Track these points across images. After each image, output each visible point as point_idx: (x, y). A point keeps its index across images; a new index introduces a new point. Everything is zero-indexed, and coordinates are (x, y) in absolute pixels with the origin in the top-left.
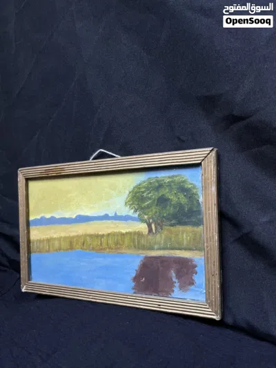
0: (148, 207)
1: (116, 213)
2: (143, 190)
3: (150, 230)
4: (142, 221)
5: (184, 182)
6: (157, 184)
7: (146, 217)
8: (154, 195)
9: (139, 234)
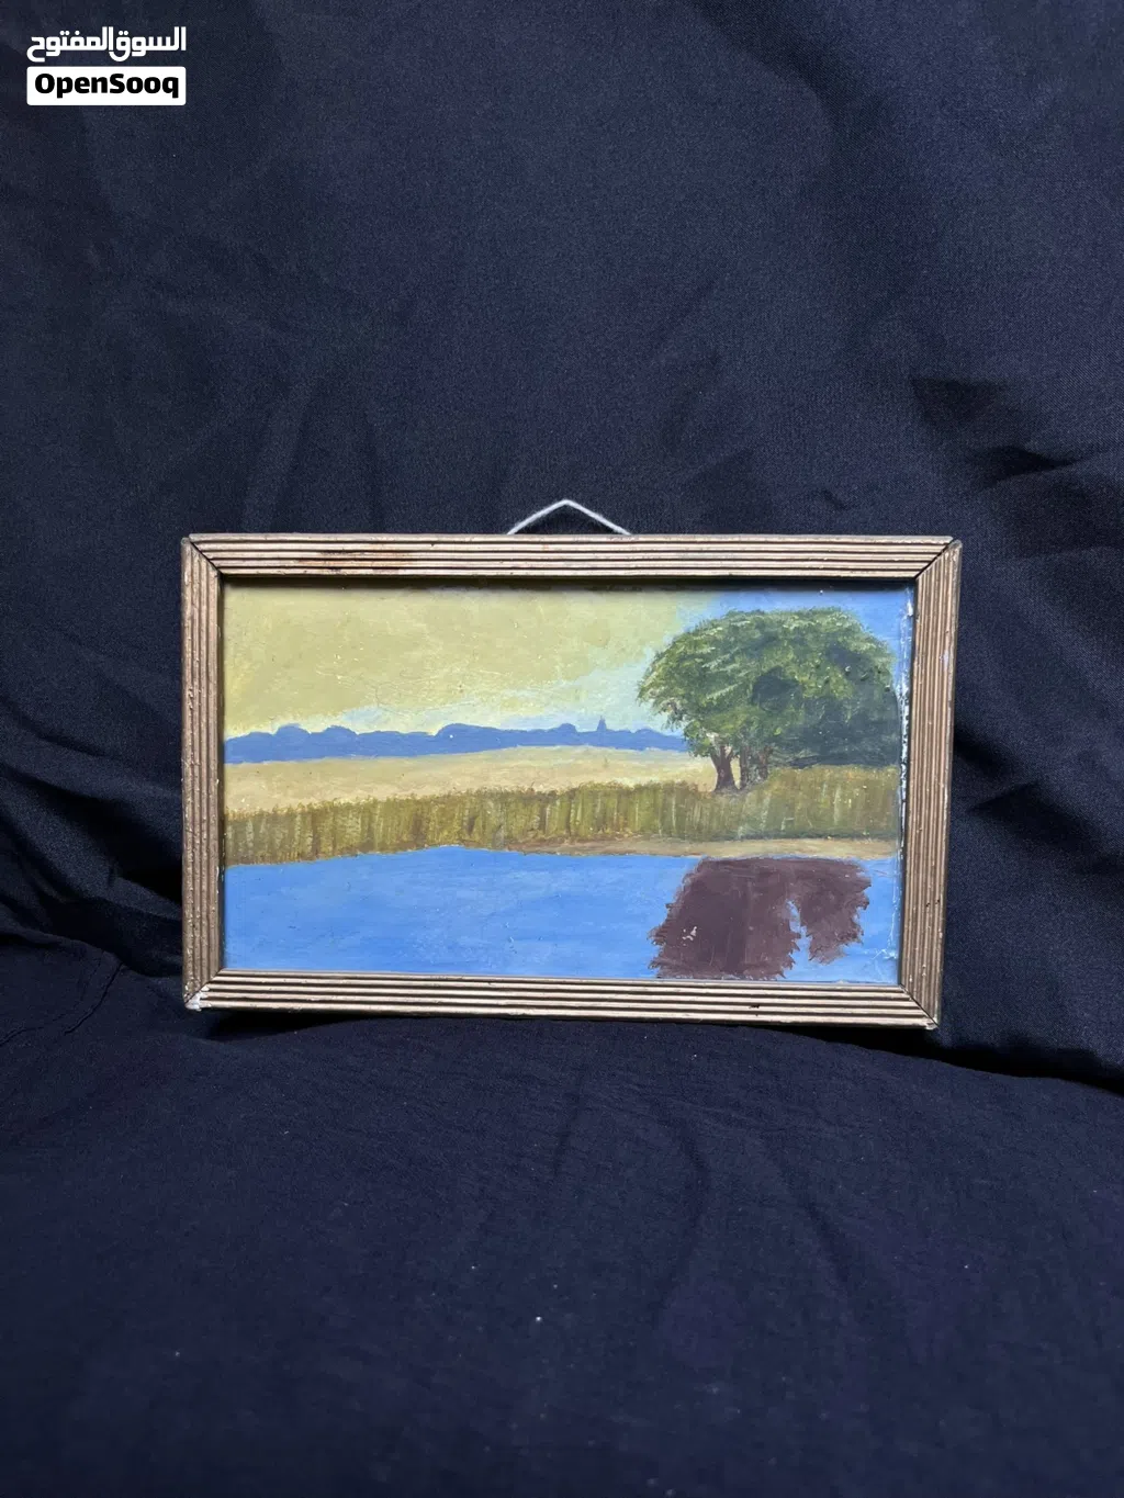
0: (722, 706)
1: (602, 724)
2: (707, 650)
3: (725, 779)
4: (700, 749)
5: (849, 631)
6: (757, 635)
7: (712, 736)
8: (745, 669)
9: (686, 792)
